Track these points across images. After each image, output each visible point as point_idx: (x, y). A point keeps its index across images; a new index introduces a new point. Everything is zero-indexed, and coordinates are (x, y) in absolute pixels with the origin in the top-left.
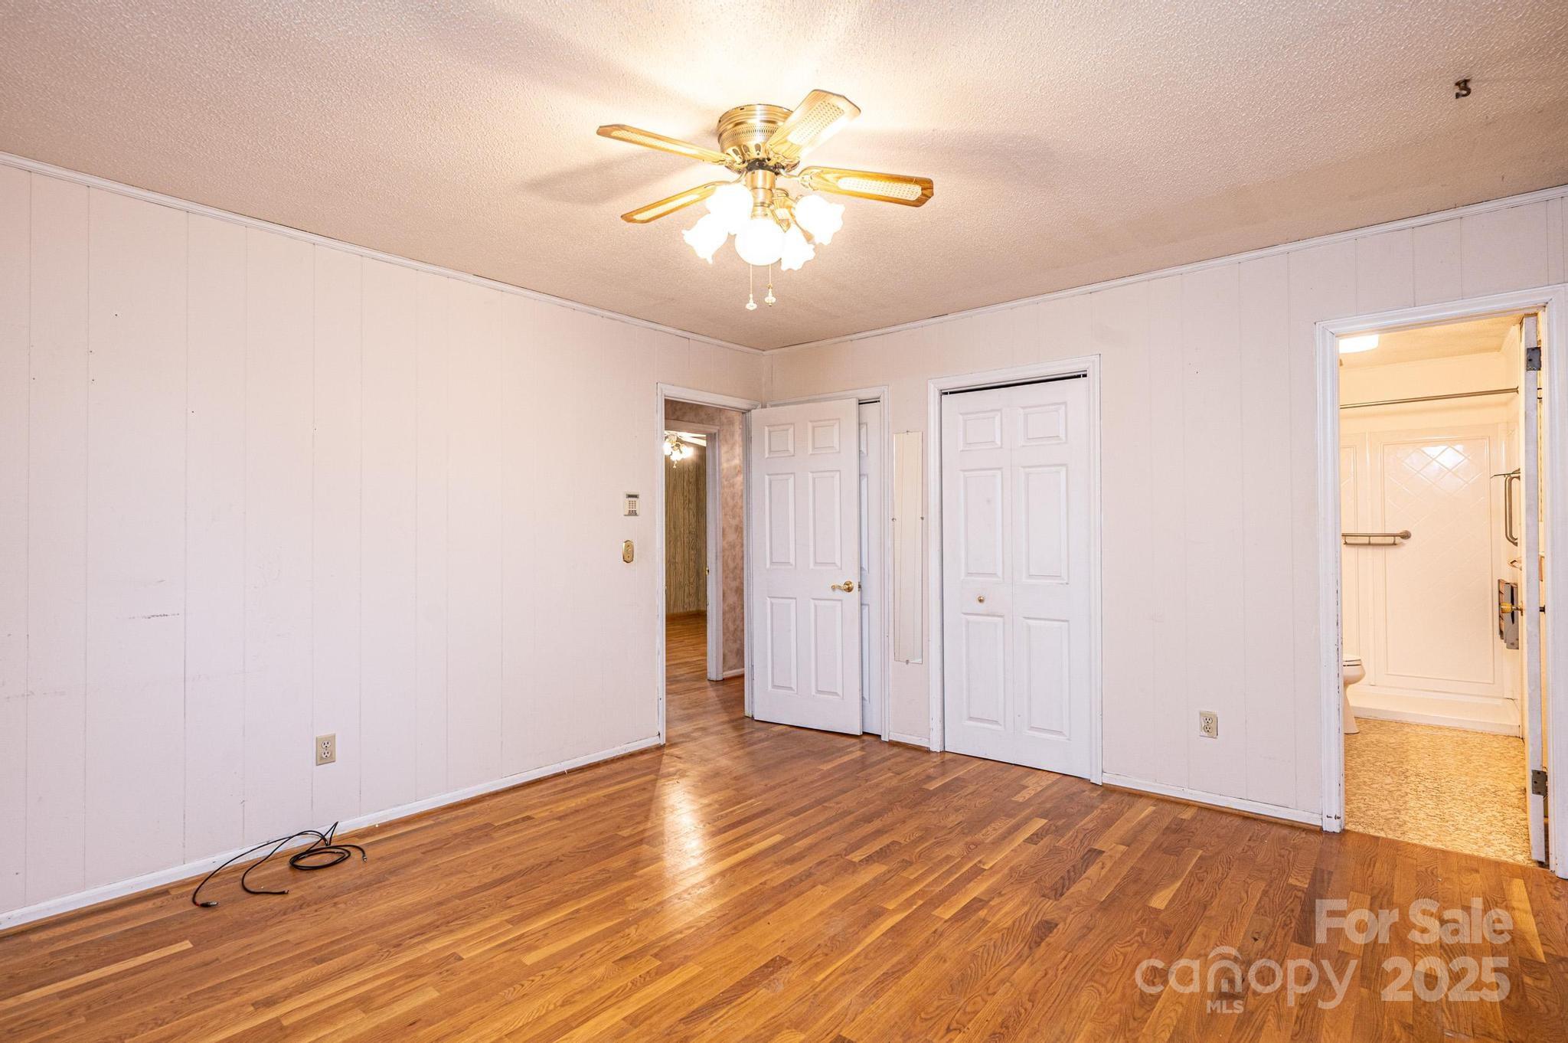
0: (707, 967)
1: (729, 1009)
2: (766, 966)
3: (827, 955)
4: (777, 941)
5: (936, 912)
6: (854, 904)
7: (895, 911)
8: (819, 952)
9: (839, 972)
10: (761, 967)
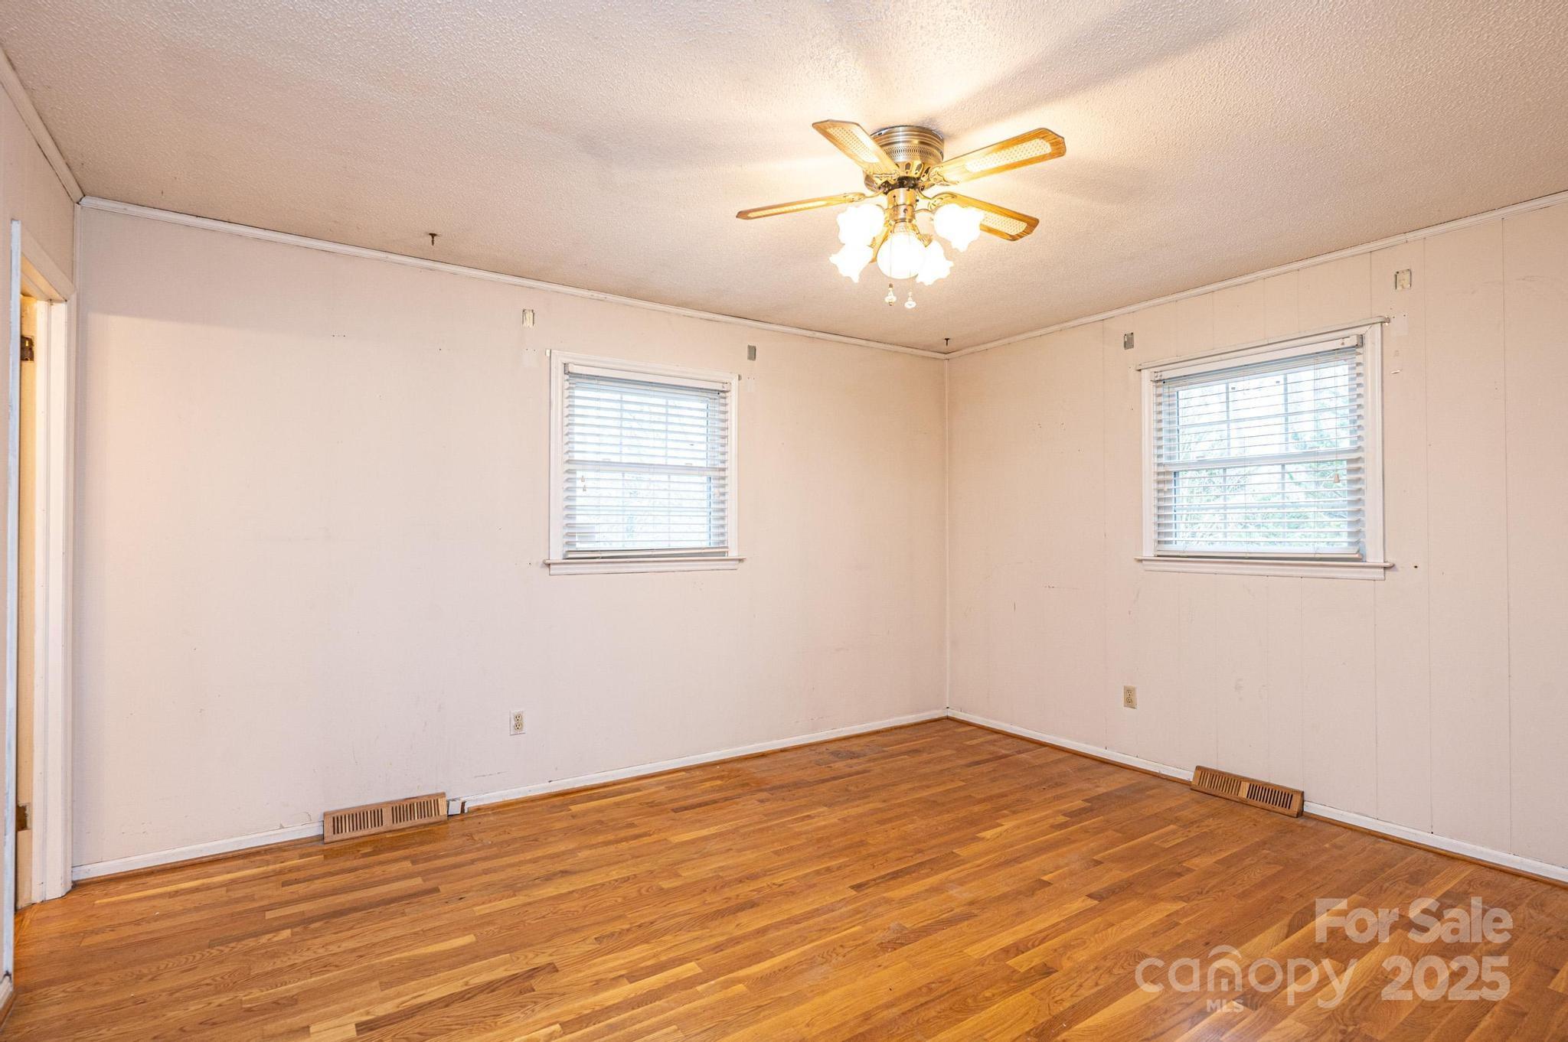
0: (960, 952)
1: (938, 917)
2: (902, 945)
3: (842, 946)
4: (886, 968)
5: (699, 970)
6: (781, 997)
7: (739, 981)
8: (847, 950)
9: (837, 930)
10: (907, 945)
